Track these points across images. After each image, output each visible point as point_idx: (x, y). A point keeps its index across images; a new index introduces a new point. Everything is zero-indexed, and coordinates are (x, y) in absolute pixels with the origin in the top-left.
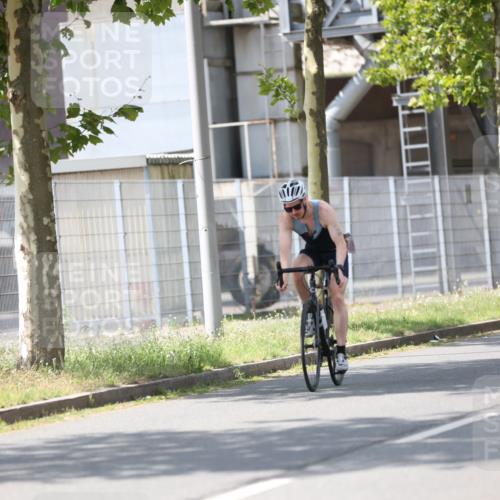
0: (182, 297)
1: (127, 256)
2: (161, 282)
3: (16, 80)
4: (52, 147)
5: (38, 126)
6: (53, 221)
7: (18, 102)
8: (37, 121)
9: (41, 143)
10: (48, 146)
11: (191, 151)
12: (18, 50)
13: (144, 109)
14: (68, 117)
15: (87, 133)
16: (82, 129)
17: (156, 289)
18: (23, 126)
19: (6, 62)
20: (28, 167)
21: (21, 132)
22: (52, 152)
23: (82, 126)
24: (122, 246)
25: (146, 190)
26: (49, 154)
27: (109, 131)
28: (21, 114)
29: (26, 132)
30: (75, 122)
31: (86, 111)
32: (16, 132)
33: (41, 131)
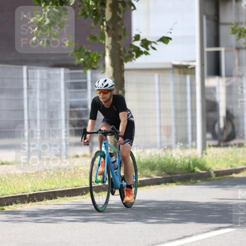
0: (187, 135)
1: (160, 112)
2: (176, 127)
3: (109, 21)
4: (125, 55)
5: (119, 44)
6: (124, 92)
7: (109, 32)
8: (119, 42)
9: (120, 53)
10: (123, 55)
11: (195, 61)
12: (111, 6)
13: (173, 39)
14: (134, 41)
15: (143, 49)
16: (141, 47)
17: (173, 130)
18: (112, 44)
19: (104, 12)
20: (113, 65)
21: (110, 47)
22: (125, 58)
23: (141, 46)
24: (157, 107)
25: (171, 80)
26: (123, 59)
27: (154, 49)
28: (110, 38)
29: (113, 47)
30: (137, 44)
31: (144, 38)
32: (108, 47)
33: (120, 47)
